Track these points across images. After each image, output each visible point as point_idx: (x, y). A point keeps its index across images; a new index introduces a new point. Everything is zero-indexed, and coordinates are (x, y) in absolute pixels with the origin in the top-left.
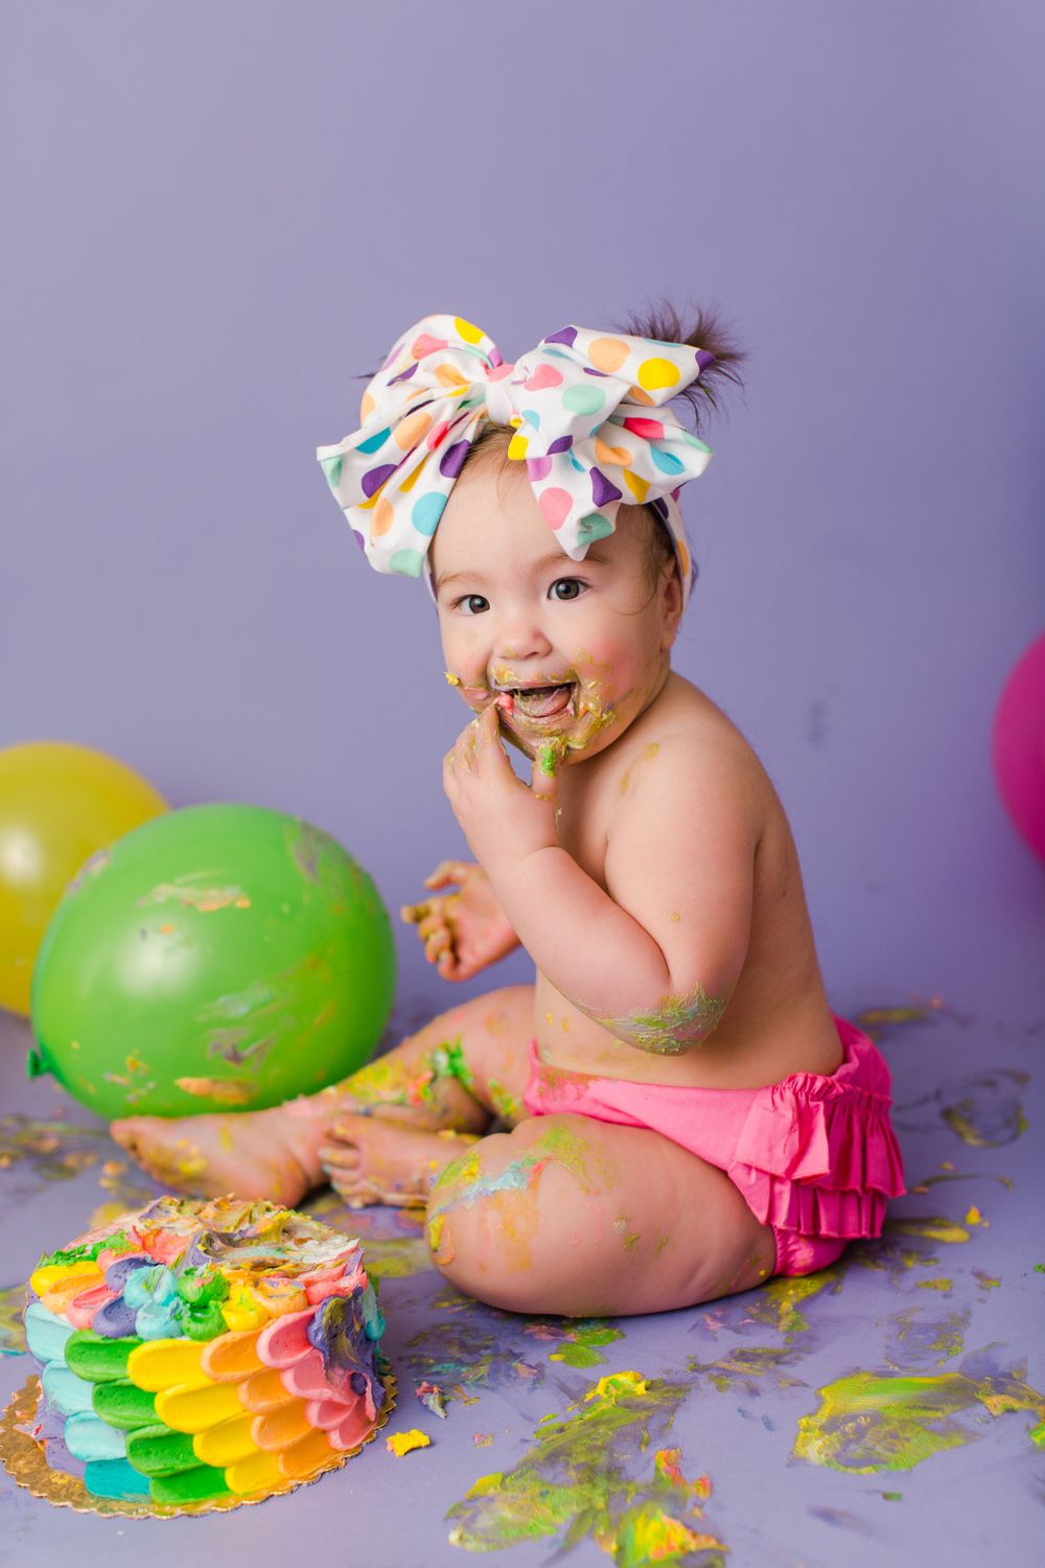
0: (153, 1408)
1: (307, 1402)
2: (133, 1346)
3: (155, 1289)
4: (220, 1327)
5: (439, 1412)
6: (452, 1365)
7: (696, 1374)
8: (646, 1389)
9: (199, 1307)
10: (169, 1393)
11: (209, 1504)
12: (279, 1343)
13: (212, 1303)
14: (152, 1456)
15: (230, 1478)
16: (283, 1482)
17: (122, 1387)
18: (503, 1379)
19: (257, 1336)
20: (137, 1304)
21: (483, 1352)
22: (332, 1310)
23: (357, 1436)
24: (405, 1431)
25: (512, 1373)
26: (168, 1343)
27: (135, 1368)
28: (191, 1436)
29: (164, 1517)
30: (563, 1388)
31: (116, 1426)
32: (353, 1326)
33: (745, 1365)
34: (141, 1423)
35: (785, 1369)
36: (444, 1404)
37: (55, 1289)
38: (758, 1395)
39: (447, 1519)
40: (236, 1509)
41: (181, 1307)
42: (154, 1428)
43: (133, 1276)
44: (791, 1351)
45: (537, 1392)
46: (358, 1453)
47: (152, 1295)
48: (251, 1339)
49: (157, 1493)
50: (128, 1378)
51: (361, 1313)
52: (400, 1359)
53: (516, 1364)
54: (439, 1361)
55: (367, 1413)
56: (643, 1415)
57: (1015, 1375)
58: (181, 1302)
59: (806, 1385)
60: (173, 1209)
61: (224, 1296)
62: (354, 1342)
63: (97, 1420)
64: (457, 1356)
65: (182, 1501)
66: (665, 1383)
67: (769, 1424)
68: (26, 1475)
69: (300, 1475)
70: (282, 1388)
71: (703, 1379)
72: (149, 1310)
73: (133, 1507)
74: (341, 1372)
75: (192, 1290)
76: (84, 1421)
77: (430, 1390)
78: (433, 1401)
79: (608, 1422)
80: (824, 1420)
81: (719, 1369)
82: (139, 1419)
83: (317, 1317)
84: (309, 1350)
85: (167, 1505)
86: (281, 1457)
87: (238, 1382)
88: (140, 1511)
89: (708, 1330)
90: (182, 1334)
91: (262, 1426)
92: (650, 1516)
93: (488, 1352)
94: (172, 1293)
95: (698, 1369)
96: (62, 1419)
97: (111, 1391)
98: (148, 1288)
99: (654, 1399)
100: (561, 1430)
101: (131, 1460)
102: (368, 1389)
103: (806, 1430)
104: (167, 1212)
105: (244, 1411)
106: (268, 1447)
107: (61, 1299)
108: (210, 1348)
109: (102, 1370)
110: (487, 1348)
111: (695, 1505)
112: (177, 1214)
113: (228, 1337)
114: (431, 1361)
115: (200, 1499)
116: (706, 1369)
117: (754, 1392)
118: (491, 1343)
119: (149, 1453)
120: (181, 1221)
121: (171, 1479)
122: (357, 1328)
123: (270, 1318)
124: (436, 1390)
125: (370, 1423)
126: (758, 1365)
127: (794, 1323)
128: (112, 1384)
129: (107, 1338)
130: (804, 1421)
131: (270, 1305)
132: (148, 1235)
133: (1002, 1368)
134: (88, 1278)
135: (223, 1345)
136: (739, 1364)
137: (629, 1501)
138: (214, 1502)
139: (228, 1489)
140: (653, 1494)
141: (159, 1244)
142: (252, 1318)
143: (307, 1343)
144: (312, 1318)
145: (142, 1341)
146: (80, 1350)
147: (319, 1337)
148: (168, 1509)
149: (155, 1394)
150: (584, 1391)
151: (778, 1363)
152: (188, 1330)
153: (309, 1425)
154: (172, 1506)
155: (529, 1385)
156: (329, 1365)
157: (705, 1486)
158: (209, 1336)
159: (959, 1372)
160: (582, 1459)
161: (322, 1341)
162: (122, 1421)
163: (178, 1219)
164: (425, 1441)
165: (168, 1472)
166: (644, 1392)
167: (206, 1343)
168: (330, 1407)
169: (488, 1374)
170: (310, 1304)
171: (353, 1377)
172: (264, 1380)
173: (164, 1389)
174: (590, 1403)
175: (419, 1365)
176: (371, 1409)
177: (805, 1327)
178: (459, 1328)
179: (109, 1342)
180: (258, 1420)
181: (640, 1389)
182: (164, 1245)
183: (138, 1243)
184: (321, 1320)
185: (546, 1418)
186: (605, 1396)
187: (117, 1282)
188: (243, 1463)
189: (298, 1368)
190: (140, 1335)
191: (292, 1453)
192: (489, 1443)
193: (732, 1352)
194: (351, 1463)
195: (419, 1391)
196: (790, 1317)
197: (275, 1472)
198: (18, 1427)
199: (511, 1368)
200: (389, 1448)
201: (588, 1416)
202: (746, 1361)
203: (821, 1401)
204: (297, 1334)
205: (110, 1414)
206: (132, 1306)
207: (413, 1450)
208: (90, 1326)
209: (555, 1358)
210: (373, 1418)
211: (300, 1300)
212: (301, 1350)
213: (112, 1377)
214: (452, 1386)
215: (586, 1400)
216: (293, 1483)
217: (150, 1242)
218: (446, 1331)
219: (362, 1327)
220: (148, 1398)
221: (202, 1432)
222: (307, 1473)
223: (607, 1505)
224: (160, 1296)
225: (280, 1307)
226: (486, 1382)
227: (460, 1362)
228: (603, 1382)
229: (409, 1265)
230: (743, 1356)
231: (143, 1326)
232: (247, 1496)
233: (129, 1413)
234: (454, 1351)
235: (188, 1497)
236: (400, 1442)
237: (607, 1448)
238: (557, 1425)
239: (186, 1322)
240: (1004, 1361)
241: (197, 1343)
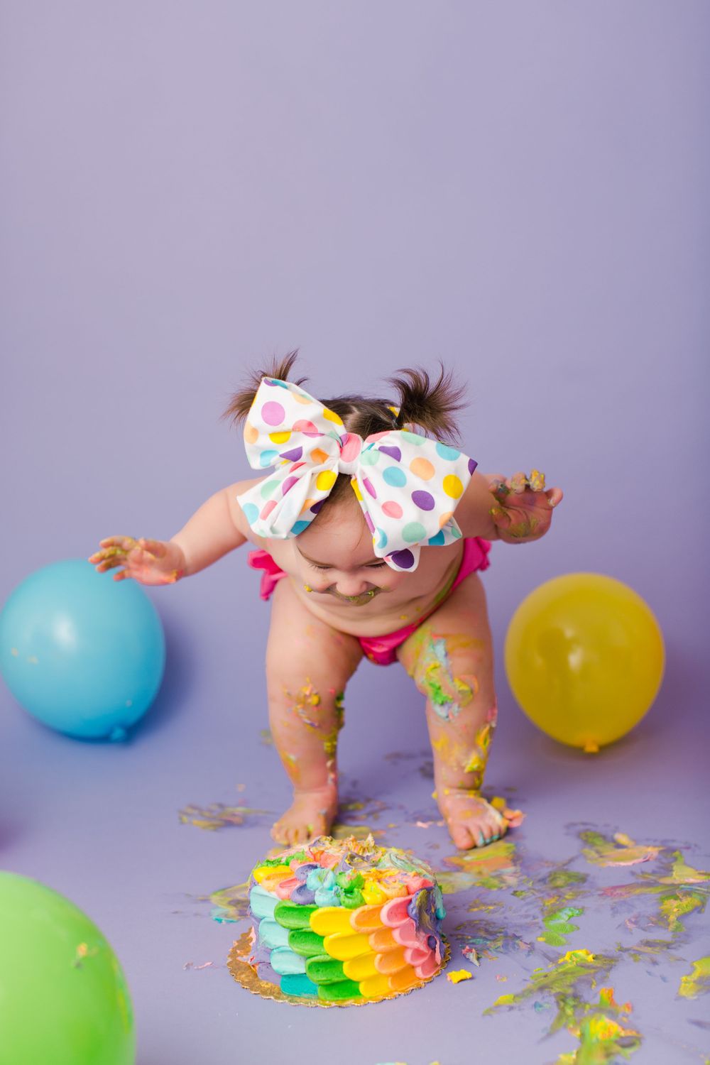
0: (323, 945)
1: (406, 948)
2: (312, 910)
3: (324, 881)
4: (361, 901)
5: (476, 962)
6: (481, 940)
7: (621, 952)
8: (594, 958)
9: (349, 892)
10: (332, 937)
11: (350, 1002)
12: (393, 913)
13: (355, 890)
14: (320, 972)
15: (362, 987)
16: (391, 992)
17: (306, 933)
18: (511, 949)
19: (381, 908)
20: (314, 888)
21: (498, 934)
22: (421, 898)
23: (430, 972)
24: (458, 970)
25: (516, 946)
26: (332, 909)
27: (313, 922)
28: (342, 962)
29: (326, 1007)
30: (546, 956)
31: (301, 955)
32: (431, 909)
33: (650, 949)
34: (315, 954)
35: (673, 952)
36: (478, 959)
37: (268, 878)
38: (657, 964)
39: (483, 1015)
40: (366, 1005)
41: (339, 890)
42: (323, 956)
43: (312, 873)
44: (676, 942)
45: (531, 957)
46: (431, 981)
47: (322, 884)
48: (378, 910)
49: (321, 992)
50: (310, 927)
51: (435, 903)
52: (451, 935)
53: (517, 941)
54: (474, 937)
55: (436, 960)
56: (592, 971)
58: (339, 888)
59: (684, 960)
60: (327, 843)
61: (362, 886)
62: (431, 918)
63: (290, 951)
64: (484, 936)
65: (335, 999)
66: (604, 956)
67: (664, 979)
68: (246, 982)
69: (401, 989)
70: (392, 939)
71: (625, 955)
72: (321, 890)
73: (308, 1000)
74: (424, 934)
75: (345, 882)
76: (282, 952)
77: (470, 951)
78: (472, 957)
79: (572, 973)
80: (696, 978)
81: (634, 950)
82: (314, 951)
83: (413, 901)
84: (408, 919)
85: (328, 999)
86: (390, 979)
87: (369, 934)
88: (313, 1003)
89: (627, 928)
90: (340, 904)
91: (381, 960)
92: (600, 1018)
93: (501, 934)
94: (334, 883)
95: (623, 950)
96: (269, 951)
97: (299, 934)
98: (321, 880)
99: (598, 964)
100: (546, 976)
101: (308, 974)
102: (438, 946)
103: (686, 983)
104: (324, 844)
105: (372, 950)
106: (384, 972)
107: (271, 884)
108: (356, 913)
109: (295, 922)
110: (500, 933)
111: (623, 1016)
112: (330, 846)
113: (365, 908)
114: (469, 937)
115: (346, 998)
116: (627, 950)
117: (655, 963)
118: (503, 930)
119: (318, 970)
120: (332, 849)
121: (330, 986)
122: (433, 910)
123: (388, 899)
124: (474, 950)
125: (437, 965)
126: (657, 949)
127: (677, 927)
128: (300, 931)
129: (299, 904)
130: (684, 978)
131: (389, 892)
132: (317, 853)
134: (285, 874)
135: (363, 912)
136: (646, 948)
137: (586, 1012)
138: (353, 1001)
139: (360, 994)
140: (599, 1010)
141: (322, 859)
142: (379, 898)
143: (407, 915)
144: (410, 901)
145: (318, 907)
146: (283, 911)
147: (414, 912)
148: (327, 1002)
149: (324, 937)
150: (557, 958)
151: (668, 948)
152: (344, 902)
153: (405, 962)
154: (330, 1001)
155: (526, 953)
156: (418, 929)
157: (629, 1008)
158: (355, 907)
160: (558, 990)
161: (416, 914)
162: (305, 952)
163: (330, 848)
164: (469, 975)
165: (328, 982)
166: (593, 960)
167: (353, 911)
168: (418, 953)
169: (503, 946)
170: (409, 894)
171: (429, 938)
172: (385, 933)
173: (329, 934)
174: (562, 964)
175: (463, 939)
176: (438, 957)
177: (684, 929)
178: (485, 923)
179: (300, 907)
180: (379, 956)
181: (590, 958)
182: (326, 860)
183: (312, 857)
184: (415, 903)
185: (537, 969)
186: (570, 961)
187: (302, 876)
188: (370, 980)
189: (402, 928)
190: (317, 904)
191: (396, 977)
192: (505, 980)
193: (641, 941)
194: (427, 986)
195: (464, 951)
196: (675, 924)
197: (386, 986)
198: (239, 958)
199: (515, 943)
200: (449, 979)
201: (560, 970)
202: (650, 946)
203: (693, 969)
204: (402, 909)
205: (298, 948)
206: (312, 890)
207: (462, 980)
208: (289, 898)
209: (541, 939)
210: (439, 963)
211: (404, 890)
212: (403, 918)
213: (300, 927)
214: (482, 950)
215: (559, 962)
216: (396, 993)
217: (318, 857)
218: (477, 924)
219: (435, 910)
220: (320, 939)
221: (347, 960)
222: (404, 988)
223: (574, 1013)
224: (327, 884)
225: (394, 893)
226: (502, 950)
227: (486, 939)
228: (568, 954)
229: (453, 887)
230: (648, 944)
231: (319, 899)
232: (371, 998)
233: (308, 948)
234: (482, 934)
235: (338, 997)
236: (455, 976)
237: (572, 986)
238: (544, 974)
239: (343, 898)
241: (348, 910)
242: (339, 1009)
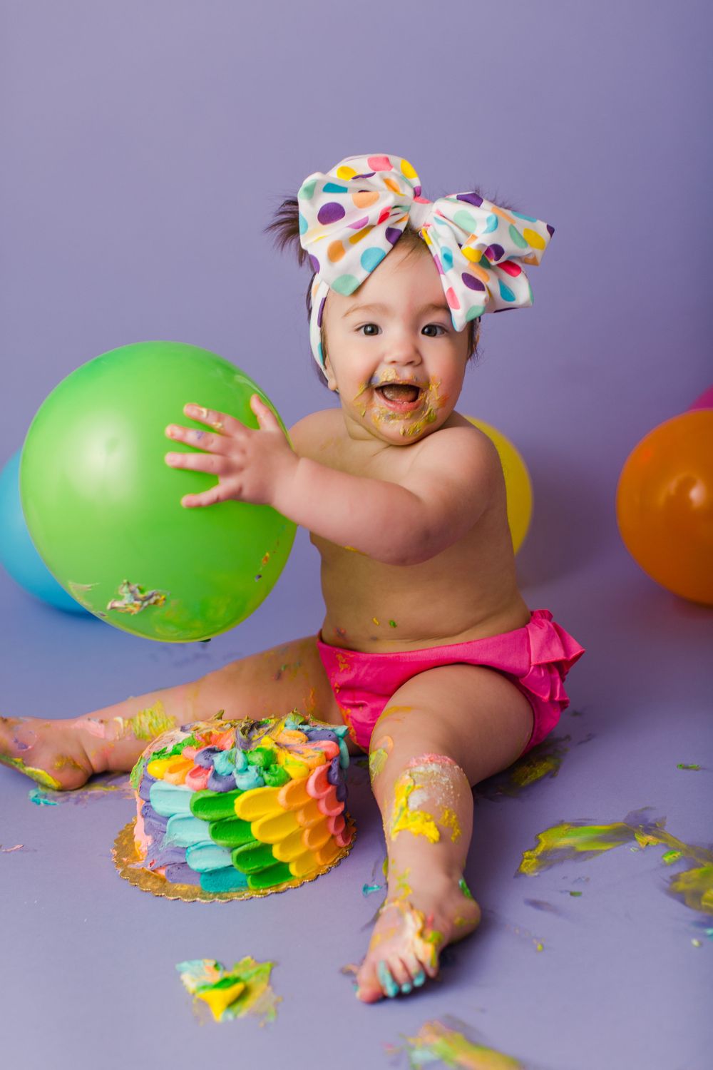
0: (251, 831)
1: (329, 818)
2: (236, 796)
10: (257, 823)
11: (284, 885)
12: (318, 784)
14: (250, 861)
15: (293, 869)
16: (323, 867)
19: (307, 780)
26: (259, 790)
27: (239, 807)
28: (271, 846)
42: (255, 842)
48: (304, 783)
49: (254, 883)
50: (238, 814)
57: (658, 825)
69: (328, 862)
84: (331, 787)
86: (318, 853)
87: (299, 810)
90: (265, 784)
91: (310, 836)
97: (222, 826)
105: (300, 827)
106: (314, 847)
109: (217, 812)
113: (293, 783)
121: (261, 874)
123: (310, 770)
128: (224, 821)
133: (651, 821)
135: (291, 787)
138: (286, 884)
139: (292, 876)
145: (241, 792)
148: (262, 891)
149: (250, 824)
153: (330, 833)
158: (281, 784)
159: (624, 823)
165: (269, 868)
168: (338, 821)
172: (313, 806)
173: (257, 819)
179: (222, 795)
180: (307, 832)
188: (296, 862)
189: (327, 797)
190: (240, 789)
191: (323, 851)
197: (316, 862)
208: (206, 788)
220: (247, 824)
221: (278, 842)
222: (331, 861)
231: (241, 784)
232: (303, 878)
240: (652, 817)
241: (275, 788)
242: (277, 895)
